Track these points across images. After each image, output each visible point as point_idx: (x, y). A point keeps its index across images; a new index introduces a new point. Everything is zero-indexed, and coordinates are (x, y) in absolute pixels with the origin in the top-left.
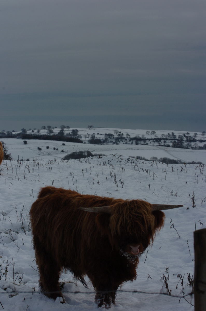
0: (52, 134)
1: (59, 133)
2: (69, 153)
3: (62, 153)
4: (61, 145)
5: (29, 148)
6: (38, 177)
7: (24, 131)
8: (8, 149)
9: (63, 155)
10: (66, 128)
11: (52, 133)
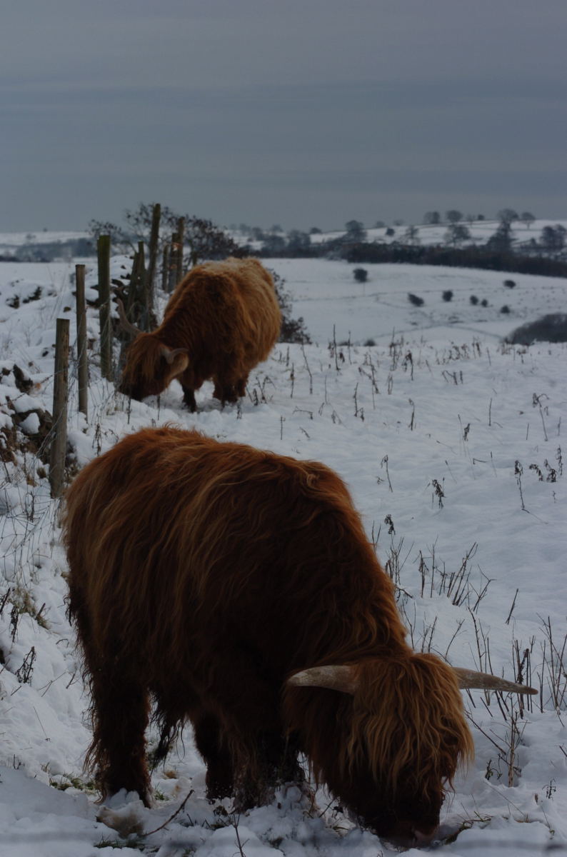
0: (467, 243)
1: (493, 239)
2: (532, 318)
3: (503, 316)
4: (501, 285)
5: (377, 297)
6: (408, 411)
7: (356, 229)
8: (292, 300)
9: (509, 326)
10: (519, 220)
11: (467, 237)
